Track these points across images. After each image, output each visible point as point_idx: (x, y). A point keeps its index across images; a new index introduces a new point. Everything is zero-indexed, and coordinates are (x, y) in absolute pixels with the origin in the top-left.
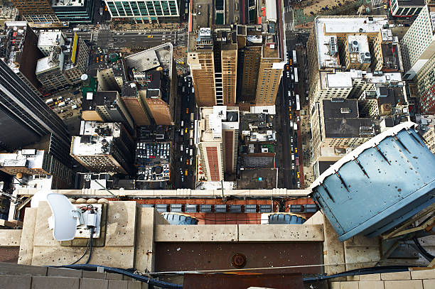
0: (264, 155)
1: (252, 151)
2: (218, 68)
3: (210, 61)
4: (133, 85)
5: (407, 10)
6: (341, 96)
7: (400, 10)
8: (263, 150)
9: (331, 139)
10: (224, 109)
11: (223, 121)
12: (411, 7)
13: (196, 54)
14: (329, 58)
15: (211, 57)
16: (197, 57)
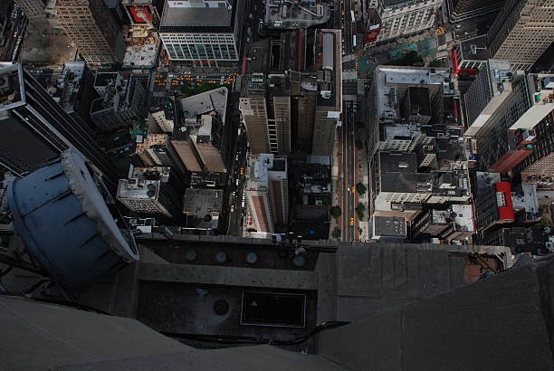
0: (318, 207)
1: (306, 203)
2: (271, 115)
3: (262, 108)
4: (184, 129)
5: (471, 64)
6: (400, 149)
7: (464, 64)
8: (317, 202)
9: (387, 193)
10: (271, 157)
11: (269, 169)
12: (476, 61)
13: (248, 99)
14: (388, 109)
15: (262, 103)
16: (248, 102)
